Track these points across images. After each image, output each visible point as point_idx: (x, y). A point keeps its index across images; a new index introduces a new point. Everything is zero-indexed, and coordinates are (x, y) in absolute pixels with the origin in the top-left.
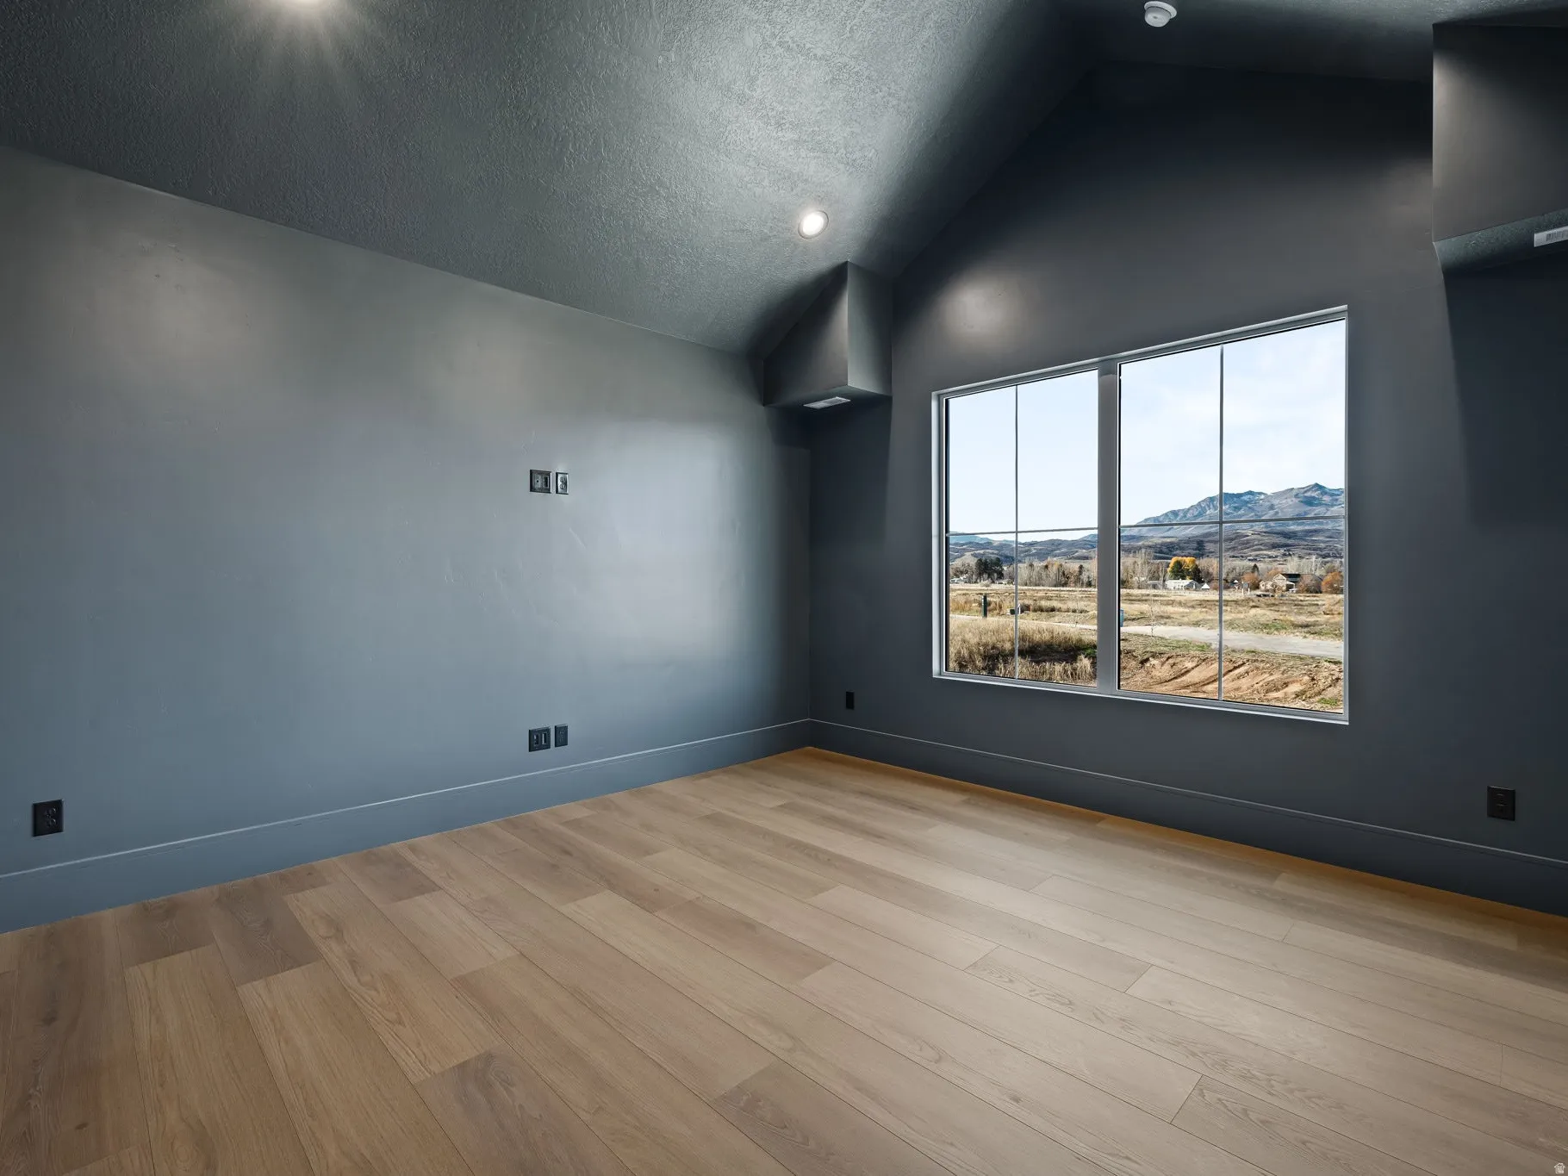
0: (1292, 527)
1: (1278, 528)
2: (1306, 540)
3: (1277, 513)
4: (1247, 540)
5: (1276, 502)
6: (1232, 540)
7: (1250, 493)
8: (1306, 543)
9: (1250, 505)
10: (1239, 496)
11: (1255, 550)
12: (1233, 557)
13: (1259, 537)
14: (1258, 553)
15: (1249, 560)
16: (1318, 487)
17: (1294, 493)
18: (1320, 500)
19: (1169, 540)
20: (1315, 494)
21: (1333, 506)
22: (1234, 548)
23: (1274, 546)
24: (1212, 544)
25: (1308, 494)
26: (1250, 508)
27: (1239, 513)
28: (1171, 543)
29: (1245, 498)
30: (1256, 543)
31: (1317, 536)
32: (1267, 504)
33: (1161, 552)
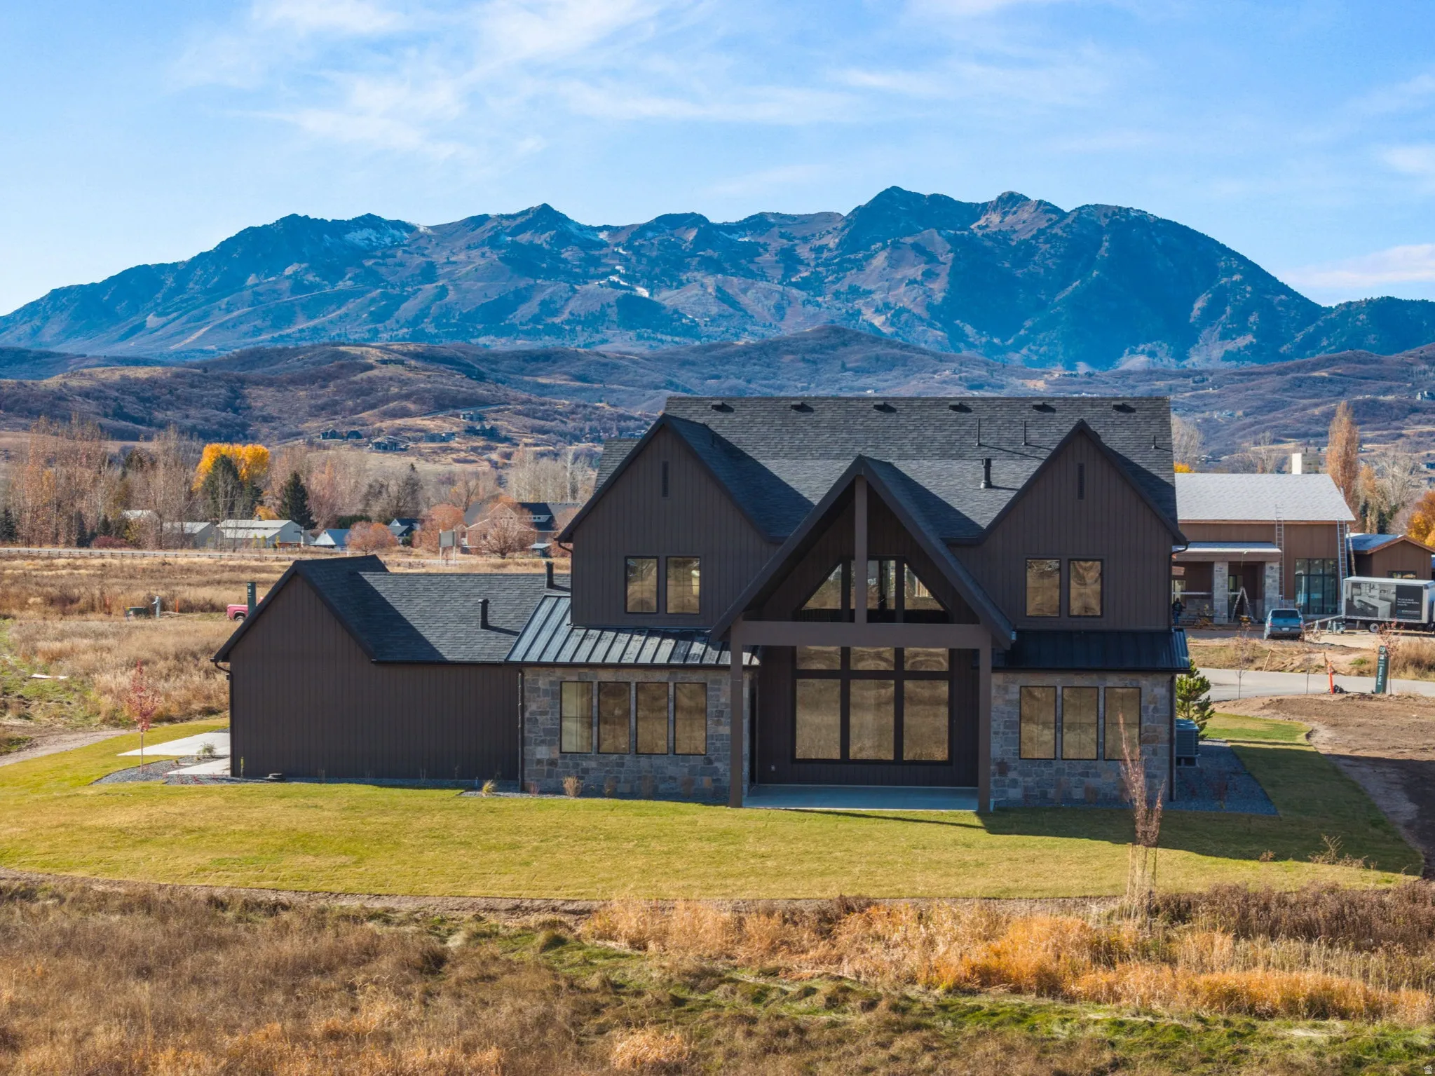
0: (482, 340)
1: (447, 342)
2: (519, 385)
3: (443, 291)
4: (370, 380)
5: (439, 257)
6: (327, 378)
7: (369, 221)
8: (524, 396)
9: (369, 263)
10: (339, 227)
11: (394, 415)
12: (334, 435)
13: (399, 369)
14: (399, 422)
15: (378, 445)
16: (545, 216)
17: (483, 232)
18: (557, 258)
19: (142, 373)
20: (542, 239)
21: (585, 278)
22: (330, 408)
23: (442, 404)
24: (270, 392)
25: (524, 238)
26: (370, 272)
27: (341, 285)
28: (153, 382)
29: (357, 237)
30: (394, 390)
31: (548, 375)
32: (419, 260)
33: (120, 414)
